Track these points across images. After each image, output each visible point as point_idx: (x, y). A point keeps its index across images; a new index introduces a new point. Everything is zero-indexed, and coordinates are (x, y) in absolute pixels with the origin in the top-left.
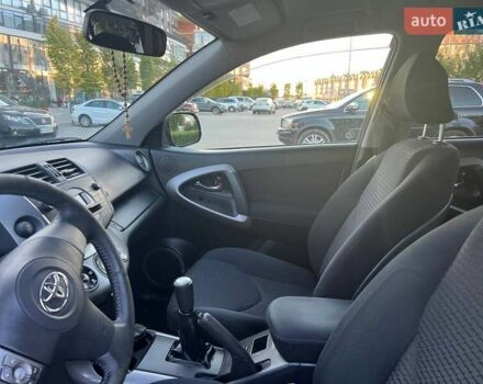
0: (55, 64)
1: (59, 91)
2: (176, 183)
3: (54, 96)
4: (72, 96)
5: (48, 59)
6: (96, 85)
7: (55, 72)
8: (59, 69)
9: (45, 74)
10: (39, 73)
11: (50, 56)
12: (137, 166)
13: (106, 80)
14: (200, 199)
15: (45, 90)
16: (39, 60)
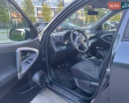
0: (85, 16)
1: (86, 22)
2: (102, 36)
3: (84, 24)
4: (89, 23)
5: (84, 15)
6: (94, 20)
7: (85, 18)
8: (86, 17)
9: (83, 18)
10: (82, 18)
11: (85, 14)
12: (95, 33)
13: (97, 19)
14: (106, 40)
15: (83, 22)
16: (82, 15)
